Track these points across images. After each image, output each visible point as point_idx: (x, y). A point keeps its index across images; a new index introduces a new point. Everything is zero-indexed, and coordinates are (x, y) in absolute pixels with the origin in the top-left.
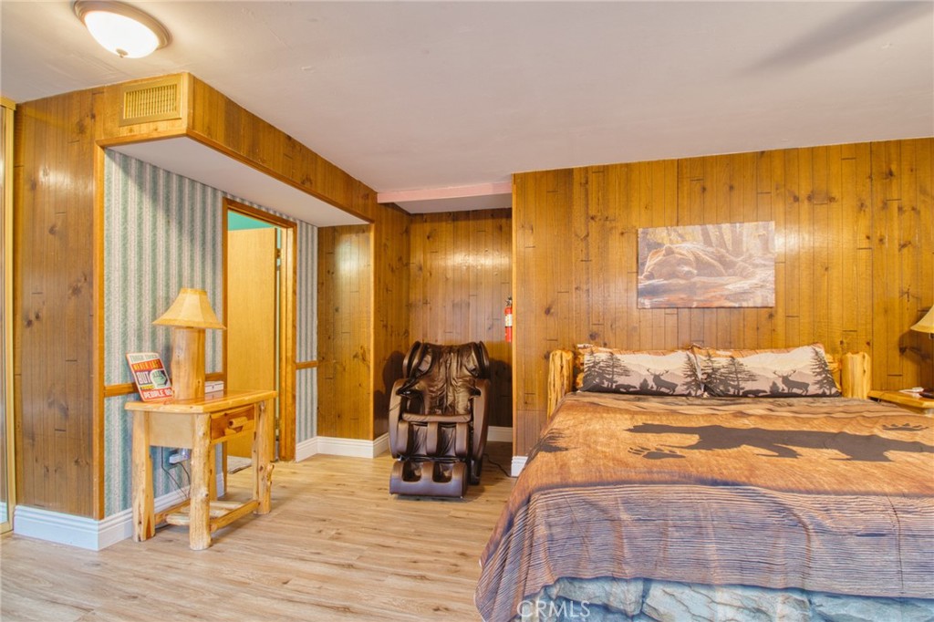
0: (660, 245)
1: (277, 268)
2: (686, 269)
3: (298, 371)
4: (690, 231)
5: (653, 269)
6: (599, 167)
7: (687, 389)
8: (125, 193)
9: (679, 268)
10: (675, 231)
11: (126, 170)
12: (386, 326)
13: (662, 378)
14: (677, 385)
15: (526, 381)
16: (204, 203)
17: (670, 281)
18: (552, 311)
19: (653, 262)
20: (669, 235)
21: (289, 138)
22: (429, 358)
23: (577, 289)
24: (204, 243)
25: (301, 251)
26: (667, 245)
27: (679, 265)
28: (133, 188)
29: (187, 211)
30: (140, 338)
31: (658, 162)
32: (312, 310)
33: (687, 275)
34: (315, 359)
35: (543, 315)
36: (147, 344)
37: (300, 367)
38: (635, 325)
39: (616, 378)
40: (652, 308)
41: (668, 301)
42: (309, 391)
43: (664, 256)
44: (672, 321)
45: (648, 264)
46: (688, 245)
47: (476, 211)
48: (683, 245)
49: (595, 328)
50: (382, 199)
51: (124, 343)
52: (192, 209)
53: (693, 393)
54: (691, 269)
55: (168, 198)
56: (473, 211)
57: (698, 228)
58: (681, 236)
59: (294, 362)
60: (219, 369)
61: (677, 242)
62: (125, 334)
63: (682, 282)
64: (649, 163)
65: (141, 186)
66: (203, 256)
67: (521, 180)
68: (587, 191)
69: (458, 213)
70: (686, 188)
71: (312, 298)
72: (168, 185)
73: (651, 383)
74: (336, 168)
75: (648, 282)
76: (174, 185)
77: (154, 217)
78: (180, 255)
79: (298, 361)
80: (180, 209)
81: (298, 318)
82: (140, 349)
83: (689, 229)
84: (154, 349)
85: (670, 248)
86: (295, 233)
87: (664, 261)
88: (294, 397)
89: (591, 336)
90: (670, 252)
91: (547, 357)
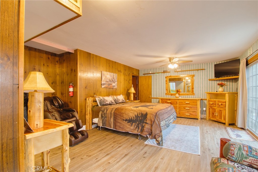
15: (81, 106)
26: (106, 75)
45: (103, 78)
47: (39, 49)
56: (38, 49)
57: (109, 73)
69: (31, 48)
89: (94, 94)
91: (86, 99)
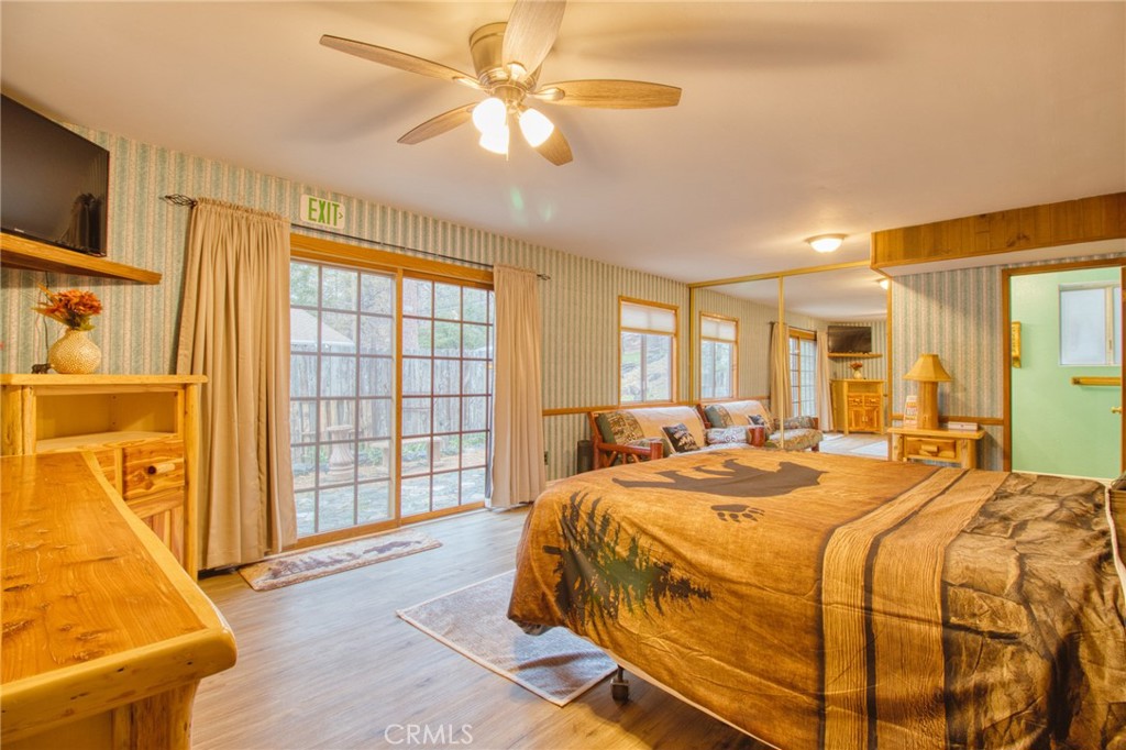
16: (979, 282)
21: (983, 216)
24: (979, 314)
51: (905, 390)
52: (966, 292)
78: (952, 328)
80: (952, 293)
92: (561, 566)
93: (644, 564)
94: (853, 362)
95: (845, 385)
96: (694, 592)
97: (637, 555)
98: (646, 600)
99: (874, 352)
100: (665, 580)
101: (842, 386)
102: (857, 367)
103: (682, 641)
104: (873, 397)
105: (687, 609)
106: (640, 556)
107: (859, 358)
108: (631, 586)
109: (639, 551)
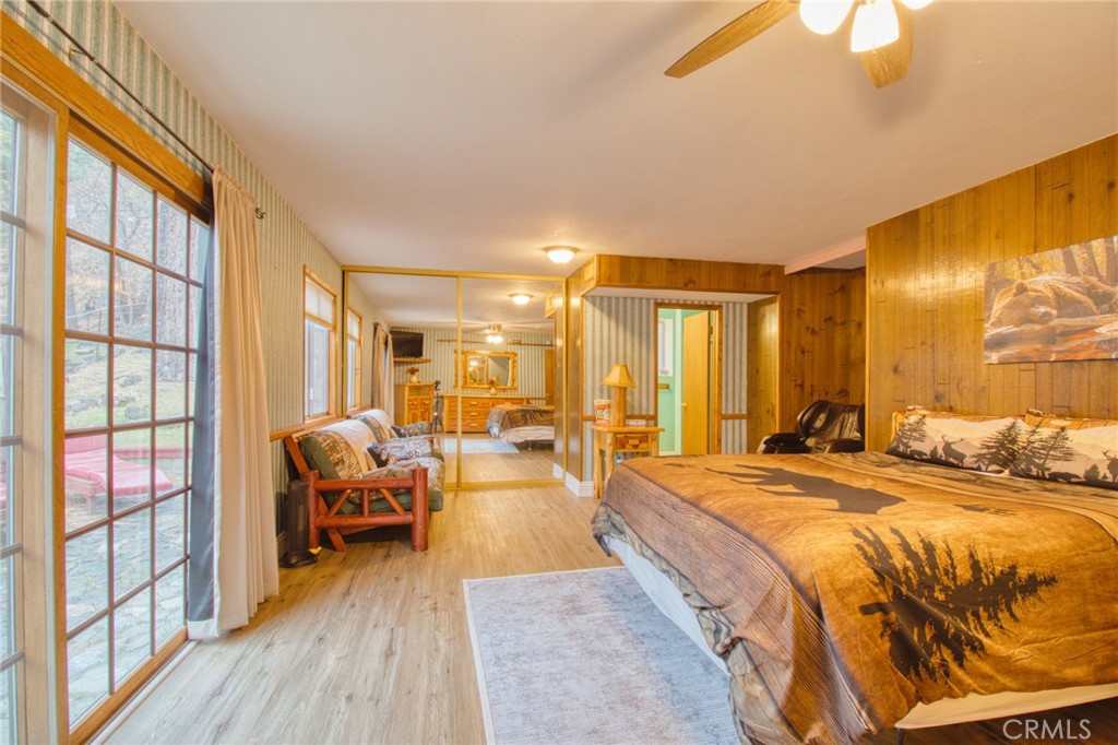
0: (1010, 282)
1: (709, 343)
2: (1042, 309)
3: (724, 421)
4: (1048, 257)
5: (1000, 315)
6: (944, 200)
7: (976, 462)
8: (594, 315)
9: (1033, 310)
10: (1029, 261)
11: (594, 304)
12: (802, 386)
13: (953, 446)
14: (965, 456)
16: (641, 309)
17: (1021, 328)
18: (900, 368)
19: (1001, 305)
20: (1021, 267)
21: (671, 260)
22: (823, 417)
23: (922, 343)
24: (640, 334)
25: (727, 326)
26: (1019, 281)
27: (1033, 305)
28: (597, 312)
29: (629, 317)
30: (601, 391)
31: (1009, 176)
32: (741, 373)
33: (1045, 318)
34: (744, 412)
35: (891, 373)
36: (605, 395)
37: (727, 417)
38: (983, 384)
39: (911, 443)
40: (999, 364)
41: (1019, 353)
42: (737, 438)
43: (1015, 295)
44: (1027, 378)
45: (995, 308)
46: (1045, 278)
48: (1039, 278)
49: (940, 389)
50: (787, 271)
51: (593, 394)
52: (633, 316)
53: (984, 468)
54: (1049, 309)
55: (617, 312)
58: (1036, 267)
59: (720, 413)
60: (652, 413)
61: (1031, 276)
62: (593, 389)
63: (1037, 327)
64: (999, 180)
65: (602, 310)
66: (640, 342)
67: (874, 233)
68: (932, 230)
70: (1045, 201)
71: (741, 363)
72: (617, 305)
73: (940, 451)
74: (723, 263)
75: (995, 331)
76: (621, 304)
77: (609, 325)
78: (625, 344)
79: (723, 412)
80: (625, 316)
81: (724, 380)
82: (602, 398)
83: (1047, 254)
84: (609, 398)
85: (1022, 284)
86: (720, 314)
87: (1015, 302)
88: (719, 441)
90: (1022, 289)
92: (887, 624)
93: (991, 577)
94: (409, 367)
95: (407, 388)
96: (1041, 583)
97: (981, 570)
98: (1000, 615)
99: (424, 357)
100: (1015, 584)
101: (404, 390)
102: (413, 372)
103: (1040, 636)
104: (426, 399)
105: (1038, 603)
106: (985, 570)
107: (415, 363)
108: (981, 608)
109: (982, 565)
